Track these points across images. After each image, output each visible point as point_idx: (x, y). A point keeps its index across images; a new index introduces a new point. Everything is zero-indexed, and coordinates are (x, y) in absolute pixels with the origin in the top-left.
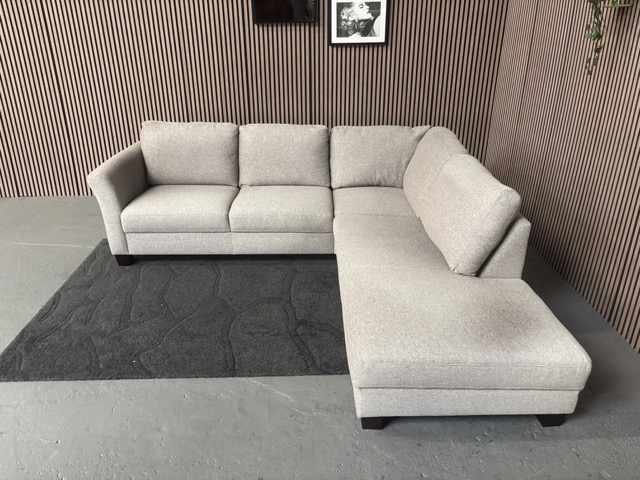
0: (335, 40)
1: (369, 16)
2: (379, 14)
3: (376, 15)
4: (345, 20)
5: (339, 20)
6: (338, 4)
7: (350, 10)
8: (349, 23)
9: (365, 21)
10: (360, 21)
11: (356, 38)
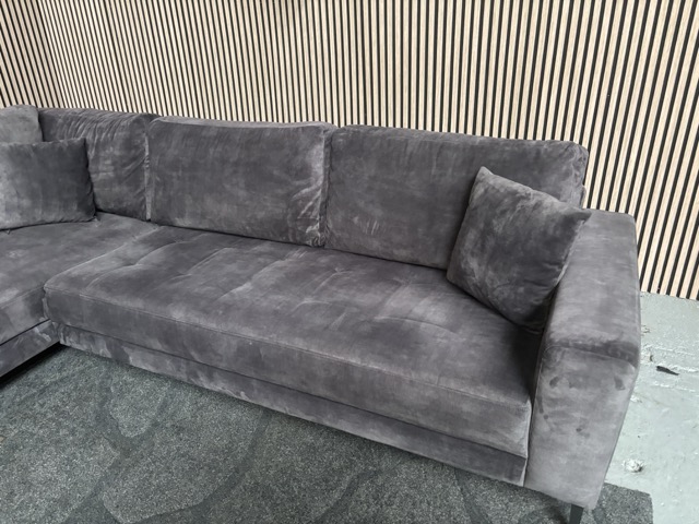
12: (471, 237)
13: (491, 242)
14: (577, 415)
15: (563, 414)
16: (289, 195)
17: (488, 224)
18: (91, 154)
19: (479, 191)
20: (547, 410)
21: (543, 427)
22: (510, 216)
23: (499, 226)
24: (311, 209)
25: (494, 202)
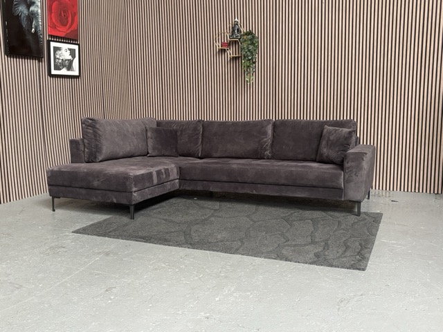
0: (54, 72)
1: (70, 57)
2: (75, 57)
3: (74, 57)
4: (59, 59)
5: (55, 58)
6: (54, 47)
7: (60, 52)
8: (60, 61)
9: (68, 60)
10: (66, 60)
11: (64, 72)
12: (324, 143)
13: (330, 142)
14: (354, 170)
15: (351, 171)
16: (260, 141)
17: (329, 138)
18: (179, 134)
19: (325, 130)
20: (347, 171)
21: (347, 176)
22: (334, 135)
23: (331, 138)
24: (267, 145)
25: (330, 133)
